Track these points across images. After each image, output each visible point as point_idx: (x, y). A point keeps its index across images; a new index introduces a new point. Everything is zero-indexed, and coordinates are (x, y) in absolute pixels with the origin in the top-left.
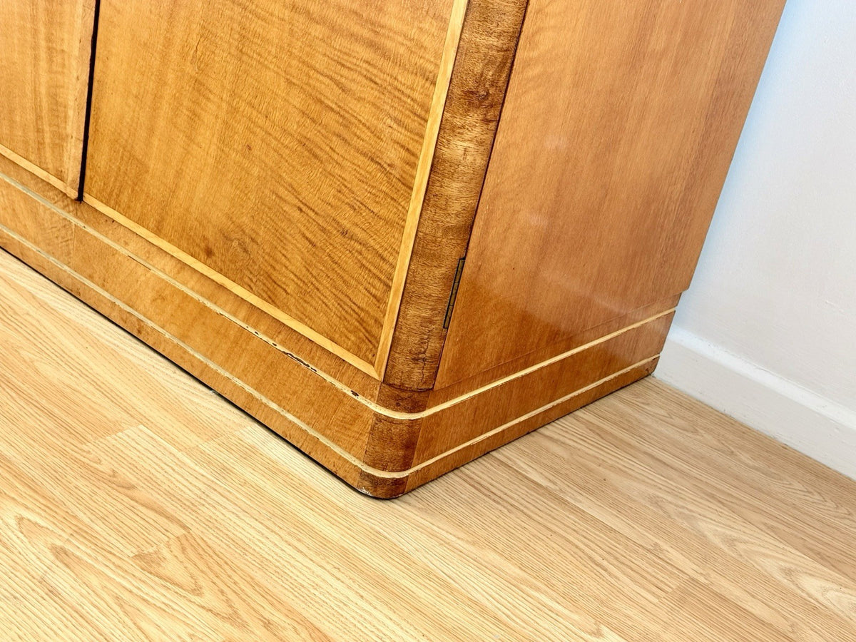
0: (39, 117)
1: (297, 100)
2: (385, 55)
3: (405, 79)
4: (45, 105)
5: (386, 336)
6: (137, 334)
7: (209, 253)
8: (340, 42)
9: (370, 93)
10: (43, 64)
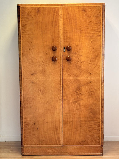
0: (56, 140)
1: (87, 128)
2: (95, 122)
3: (97, 123)
4: (57, 139)
5: (100, 142)
6: (72, 155)
7: (80, 144)
8: (90, 123)
9: (94, 125)
10: (56, 135)
